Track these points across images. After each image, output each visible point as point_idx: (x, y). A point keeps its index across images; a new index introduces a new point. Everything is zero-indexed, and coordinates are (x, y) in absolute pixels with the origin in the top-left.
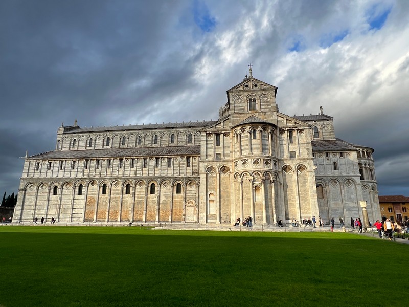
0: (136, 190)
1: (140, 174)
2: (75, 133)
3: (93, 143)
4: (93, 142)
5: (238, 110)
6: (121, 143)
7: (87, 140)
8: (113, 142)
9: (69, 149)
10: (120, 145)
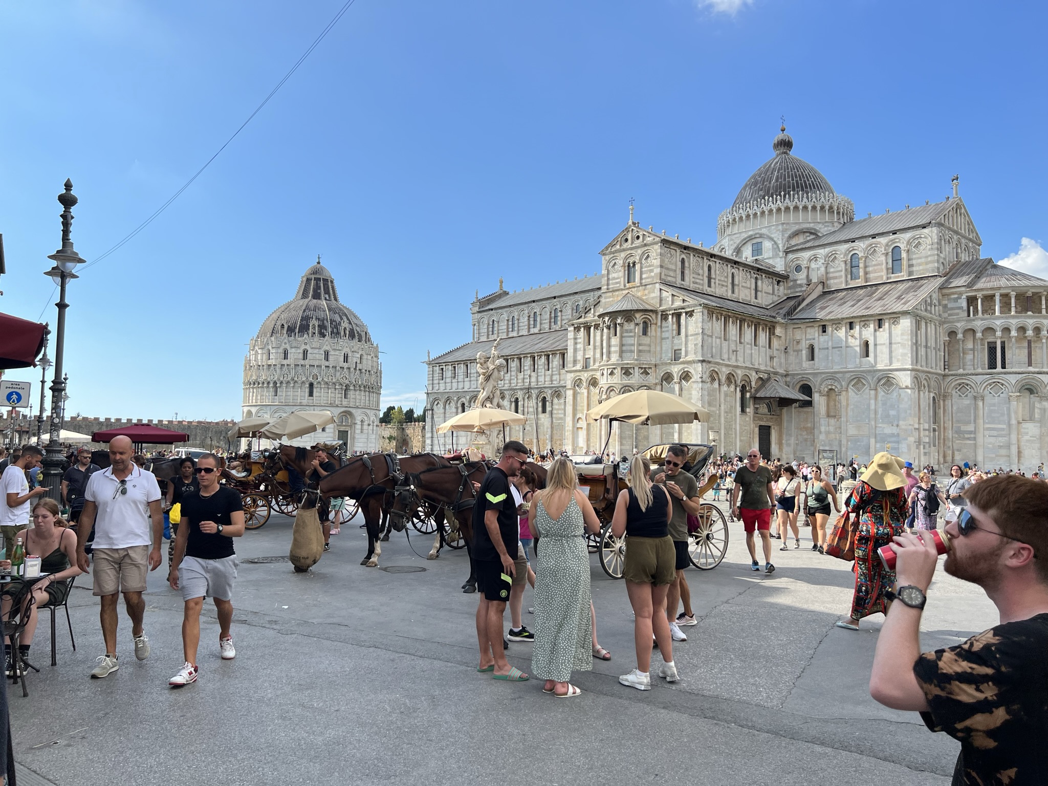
0: (554, 407)
1: (556, 380)
2: (492, 310)
3: (516, 325)
4: (516, 322)
5: (613, 284)
6: (553, 320)
7: (508, 320)
8: (541, 320)
9: (488, 338)
10: (550, 325)
